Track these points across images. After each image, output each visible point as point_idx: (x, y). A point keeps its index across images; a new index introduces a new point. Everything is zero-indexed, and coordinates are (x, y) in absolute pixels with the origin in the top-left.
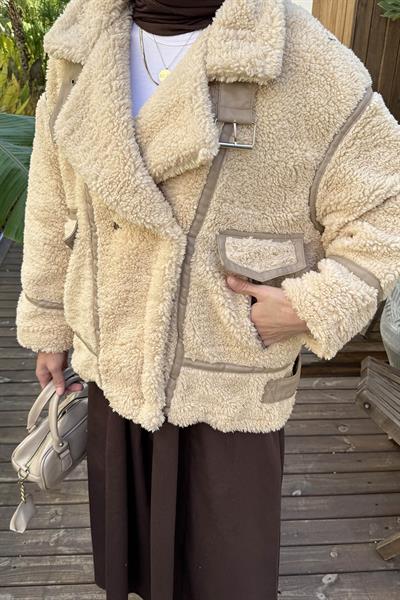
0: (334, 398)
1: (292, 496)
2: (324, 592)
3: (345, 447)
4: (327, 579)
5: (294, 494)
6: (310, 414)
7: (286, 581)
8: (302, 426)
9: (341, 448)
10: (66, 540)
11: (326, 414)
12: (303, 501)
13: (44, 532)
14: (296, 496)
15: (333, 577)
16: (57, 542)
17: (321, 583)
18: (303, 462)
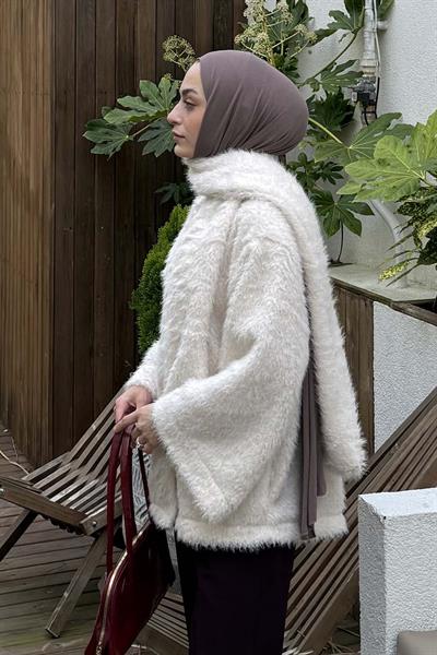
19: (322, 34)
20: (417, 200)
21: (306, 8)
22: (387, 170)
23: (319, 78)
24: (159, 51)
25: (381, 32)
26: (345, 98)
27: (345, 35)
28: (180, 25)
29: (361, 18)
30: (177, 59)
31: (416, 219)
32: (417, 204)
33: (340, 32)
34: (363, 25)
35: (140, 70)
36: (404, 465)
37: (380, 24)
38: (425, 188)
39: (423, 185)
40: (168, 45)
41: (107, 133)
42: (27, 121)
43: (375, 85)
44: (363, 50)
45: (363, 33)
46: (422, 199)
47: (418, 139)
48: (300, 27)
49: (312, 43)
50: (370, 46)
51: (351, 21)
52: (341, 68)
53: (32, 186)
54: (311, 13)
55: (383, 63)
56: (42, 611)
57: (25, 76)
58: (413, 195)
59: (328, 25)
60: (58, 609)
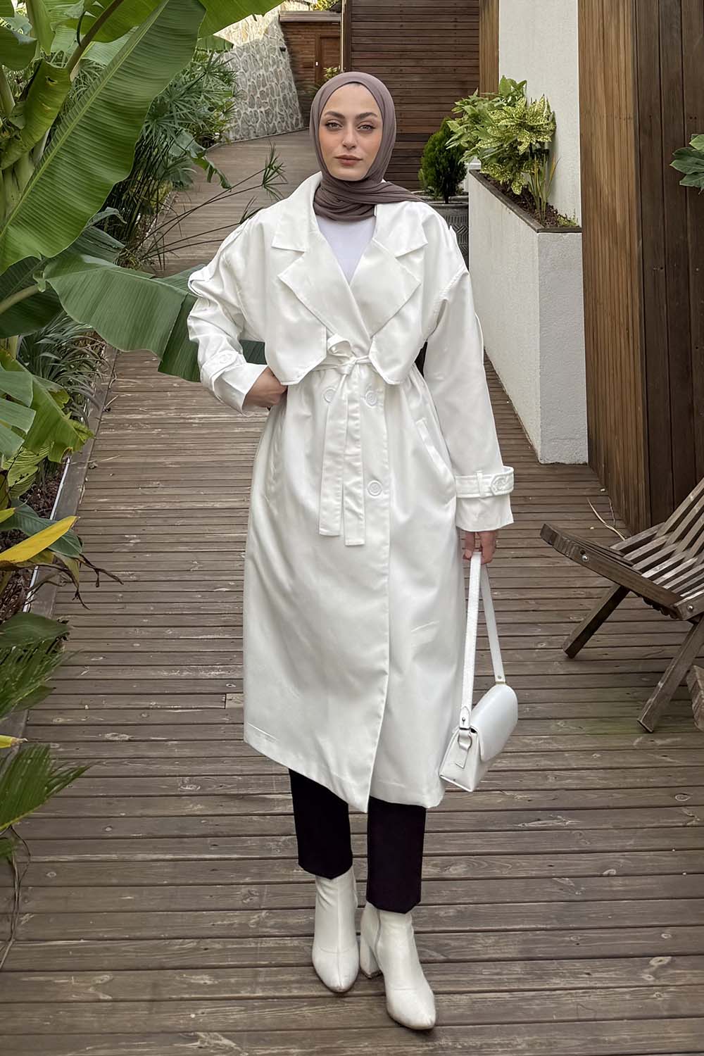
1: (601, 876)
2: (654, 974)
3: (683, 819)
4: (654, 962)
5: (606, 873)
7: (598, 963)
8: (618, 795)
9: (678, 822)
10: (272, 922)
12: (620, 881)
13: (237, 913)
14: (608, 875)
15: (667, 960)
16: (257, 923)
17: (648, 965)
18: (620, 838)
42: (611, 147)
53: (619, 219)
56: (635, 701)
57: (609, 99)
60: (651, 700)
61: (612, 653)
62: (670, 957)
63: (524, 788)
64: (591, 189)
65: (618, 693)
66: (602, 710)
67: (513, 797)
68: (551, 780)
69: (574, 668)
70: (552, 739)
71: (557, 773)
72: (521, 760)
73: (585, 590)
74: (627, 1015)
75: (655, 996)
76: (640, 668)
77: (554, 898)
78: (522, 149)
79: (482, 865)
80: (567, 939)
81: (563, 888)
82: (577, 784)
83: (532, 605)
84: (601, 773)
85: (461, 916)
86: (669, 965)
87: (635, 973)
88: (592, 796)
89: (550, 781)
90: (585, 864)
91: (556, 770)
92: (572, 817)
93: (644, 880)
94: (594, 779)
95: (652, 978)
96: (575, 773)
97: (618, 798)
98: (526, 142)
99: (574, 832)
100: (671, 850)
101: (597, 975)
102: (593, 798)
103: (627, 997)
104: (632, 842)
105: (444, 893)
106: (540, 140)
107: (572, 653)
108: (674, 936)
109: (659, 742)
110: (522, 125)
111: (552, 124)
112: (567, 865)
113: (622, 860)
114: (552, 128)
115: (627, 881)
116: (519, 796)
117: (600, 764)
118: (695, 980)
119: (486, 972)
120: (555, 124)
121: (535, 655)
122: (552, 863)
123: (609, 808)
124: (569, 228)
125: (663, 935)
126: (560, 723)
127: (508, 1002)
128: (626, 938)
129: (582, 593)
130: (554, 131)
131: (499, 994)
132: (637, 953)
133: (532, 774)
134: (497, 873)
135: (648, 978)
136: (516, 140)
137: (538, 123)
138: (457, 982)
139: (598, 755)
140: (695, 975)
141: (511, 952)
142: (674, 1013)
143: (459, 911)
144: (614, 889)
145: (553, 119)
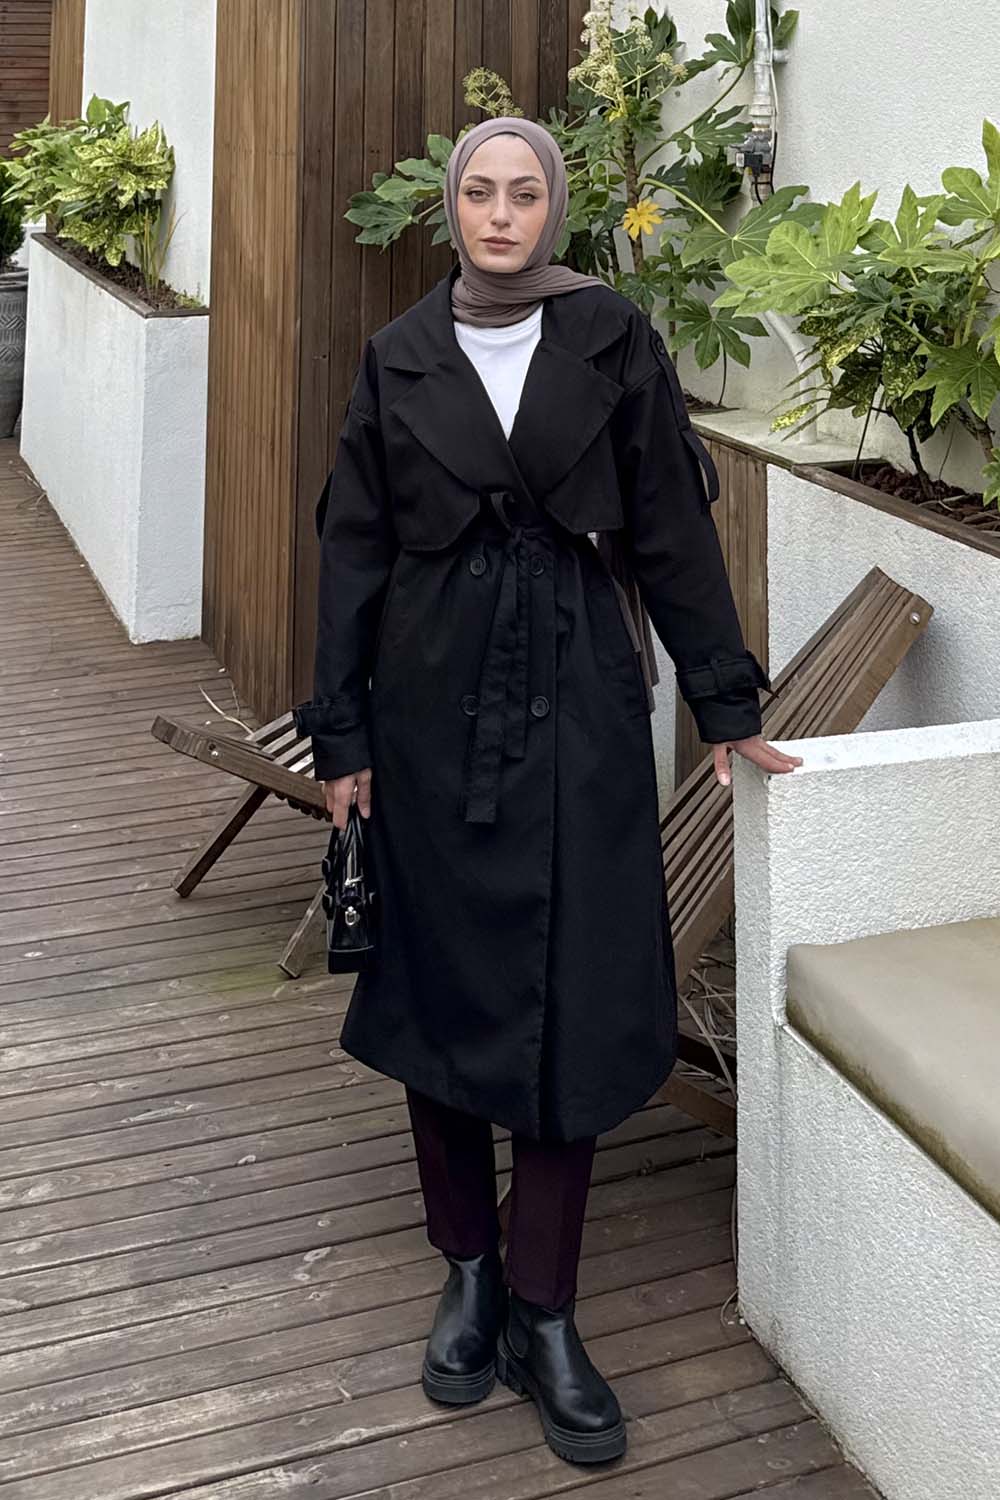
0: (320, 1008)
1: (236, 1166)
2: (309, 1272)
3: (342, 1079)
4: (309, 1257)
5: (241, 1161)
6: (269, 1043)
7: (237, 1272)
8: (252, 1064)
9: (335, 1083)
11: (300, 1038)
12: (260, 1168)
14: (246, 1163)
15: (324, 1251)
17: (302, 1262)
18: (259, 1114)
19: (695, 68)
20: (827, 314)
21: (673, 29)
22: (784, 271)
23: (690, 132)
24: (459, 91)
25: (778, 66)
26: (730, 162)
27: (727, 71)
28: (490, 52)
29: (749, 45)
30: (484, 102)
31: (825, 340)
32: (826, 319)
33: (721, 65)
34: (753, 55)
35: (430, 117)
36: (806, 706)
37: (777, 54)
38: (837, 296)
39: (834, 291)
40: (471, 82)
41: (379, 213)
42: (261, 193)
43: (771, 143)
44: (754, 93)
45: (753, 68)
46: (832, 312)
47: (829, 223)
48: (664, 57)
49: (680, 81)
50: (764, 87)
51: (737, 50)
52: (723, 117)
53: (267, 292)
54: (680, 37)
55: (781, 111)
56: (273, 940)
57: (260, 127)
58: (820, 306)
59: (705, 55)
60: (297, 935)
61: (241, 884)
62: (329, 1249)
63: (126, 1073)
64: (226, 254)
65: (250, 934)
66: (231, 958)
67: (111, 1087)
68: (163, 1057)
69: (188, 910)
70: (162, 1005)
71: (169, 1048)
72: (122, 1038)
73: (201, 806)
74: (276, 1326)
75: (311, 1297)
76: (279, 898)
77: (175, 1203)
78: (124, 200)
79: (74, 1179)
80: (195, 1250)
81: (187, 1189)
82: (200, 1058)
83: (127, 835)
84: (231, 1039)
85: (46, 1251)
86: (328, 1257)
87: (285, 1275)
88: (218, 1068)
89: (163, 1059)
90: (214, 1154)
91: (169, 1044)
92: (192, 1100)
93: (291, 1161)
94: (222, 1047)
95: (307, 1277)
96: (195, 1044)
97: (255, 1066)
98: (129, 190)
99: (197, 1118)
100: (325, 1119)
101: (235, 1286)
102: (222, 1072)
103: (276, 1305)
104: (274, 1118)
105: (22, 1224)
106: (152, 186)
107: (185, 891)
108: (334, 1222)
109: (306, 988)
110: (125, 166)
111: (168, 164)
112: (189, 1160)
113: (263, 1142)
114: (168, 168)
115: (271, 1166)
116: (120, 1085)
117: (226, 1028)
118: (361, 1269)
119: (84, 1311)
120: (173, 163)
121: (133, 901)
122: (169, 1161)
123: (243, 1081)
124: (191, 310)
125: (320, 1223)
126: (172, 984)
127: (120, 1341)
128: (274, 1235)
129: (197, 810)
130: (171, 173)
131: (106, 1335)
132: (285, 1250)
133: (137, 1055)
134: (95, 1186)
135: (302, 1277)
136: (116, 188)
137: (149, 163)
138: (48, 1332)
139: (226, 1017)
140: (361, 1263)
141: (121, 1278)
142: (336, 1312)
143: (44, 1244)
144: (255, 1178)
145: (171, 157)
